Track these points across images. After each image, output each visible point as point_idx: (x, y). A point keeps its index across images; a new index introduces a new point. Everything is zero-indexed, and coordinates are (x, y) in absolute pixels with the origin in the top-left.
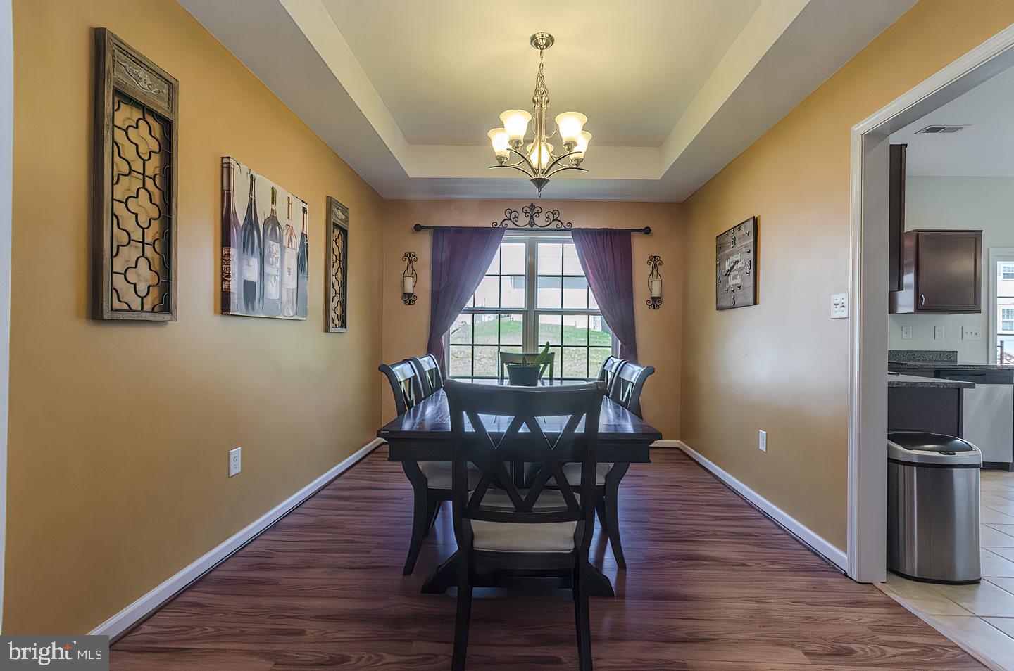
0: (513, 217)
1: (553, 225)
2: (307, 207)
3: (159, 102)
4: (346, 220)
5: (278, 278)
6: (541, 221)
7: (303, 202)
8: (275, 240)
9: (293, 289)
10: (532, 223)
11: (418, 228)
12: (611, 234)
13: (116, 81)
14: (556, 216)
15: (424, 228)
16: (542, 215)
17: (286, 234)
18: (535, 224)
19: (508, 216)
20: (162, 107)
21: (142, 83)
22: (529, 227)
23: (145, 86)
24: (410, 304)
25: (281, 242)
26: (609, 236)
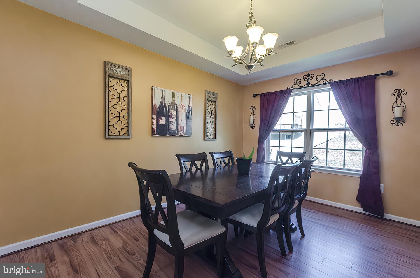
0: (298, 82)
1: (321, 82)
2: (191, 96)
3: (125, 76)
4: (216, 98)
5: (176, 123)
6: (313, 82)
7: (189, 95)
8: (174, 110)
9: (184, 126)
10: (308, 83)
11: (254, 95)
12: (358, 81)
13: (109, 74)
14: (322, 77)
15: (257, 95)
16: (315, 78)
17: (180, 107)
18: (310, 84)
19: (295, 82)
20: (126, 77)
21: (118, 72)
22: (307, 86)
23: (119, 72)
24: (252, 128)
25: (177, 110)
26: (356, 82)
